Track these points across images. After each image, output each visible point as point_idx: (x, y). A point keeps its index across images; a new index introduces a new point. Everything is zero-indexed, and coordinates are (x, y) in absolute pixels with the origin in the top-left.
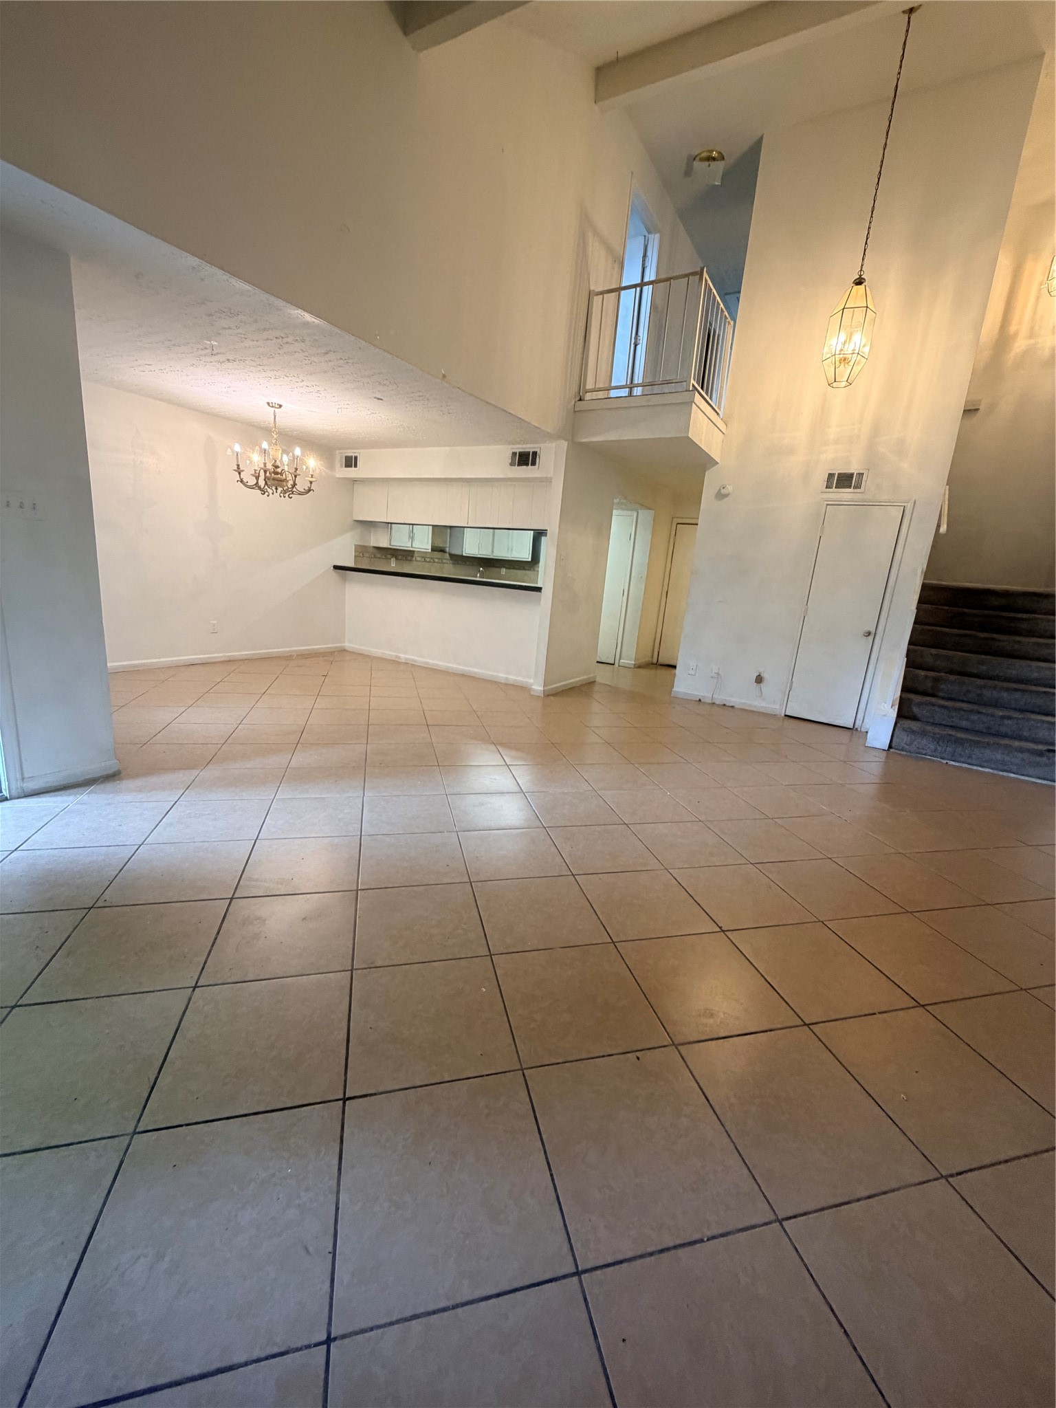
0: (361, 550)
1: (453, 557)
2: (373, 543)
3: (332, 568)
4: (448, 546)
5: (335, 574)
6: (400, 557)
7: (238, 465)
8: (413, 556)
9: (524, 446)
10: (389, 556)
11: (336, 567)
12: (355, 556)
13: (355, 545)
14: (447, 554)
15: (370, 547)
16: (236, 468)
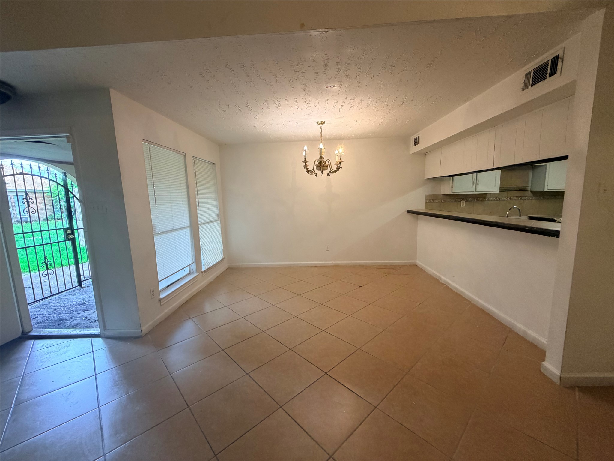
0: (431, 199)
1: (535, 194)
2: (443, 193)
3: (406, 211)
4: (530, 185)
5: (409, 216)
6: (470, 199)
7: (305, 159)
8: (485, 198)
9: (540, 58)
10: (459, 200)
11: (408, 212)
12: (426, 203)
13: (426, 195)
14: (530, 192)
15: (440, 195)
16: (304, 160)
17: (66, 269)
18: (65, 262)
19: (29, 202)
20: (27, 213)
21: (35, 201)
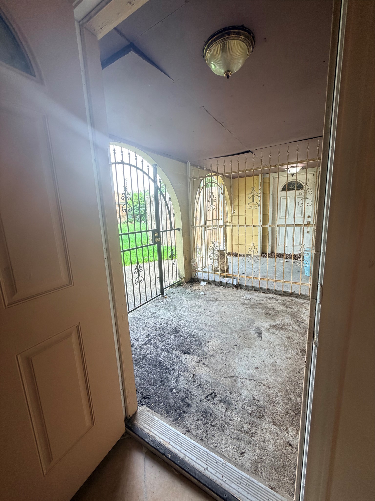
17: (152, 264)
18: (151, 259)
19: (127, 198)
20: (125, 211)
21: (131, 198)
